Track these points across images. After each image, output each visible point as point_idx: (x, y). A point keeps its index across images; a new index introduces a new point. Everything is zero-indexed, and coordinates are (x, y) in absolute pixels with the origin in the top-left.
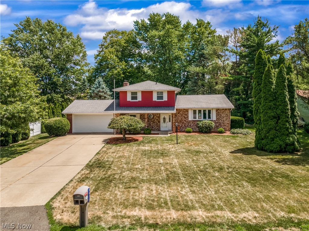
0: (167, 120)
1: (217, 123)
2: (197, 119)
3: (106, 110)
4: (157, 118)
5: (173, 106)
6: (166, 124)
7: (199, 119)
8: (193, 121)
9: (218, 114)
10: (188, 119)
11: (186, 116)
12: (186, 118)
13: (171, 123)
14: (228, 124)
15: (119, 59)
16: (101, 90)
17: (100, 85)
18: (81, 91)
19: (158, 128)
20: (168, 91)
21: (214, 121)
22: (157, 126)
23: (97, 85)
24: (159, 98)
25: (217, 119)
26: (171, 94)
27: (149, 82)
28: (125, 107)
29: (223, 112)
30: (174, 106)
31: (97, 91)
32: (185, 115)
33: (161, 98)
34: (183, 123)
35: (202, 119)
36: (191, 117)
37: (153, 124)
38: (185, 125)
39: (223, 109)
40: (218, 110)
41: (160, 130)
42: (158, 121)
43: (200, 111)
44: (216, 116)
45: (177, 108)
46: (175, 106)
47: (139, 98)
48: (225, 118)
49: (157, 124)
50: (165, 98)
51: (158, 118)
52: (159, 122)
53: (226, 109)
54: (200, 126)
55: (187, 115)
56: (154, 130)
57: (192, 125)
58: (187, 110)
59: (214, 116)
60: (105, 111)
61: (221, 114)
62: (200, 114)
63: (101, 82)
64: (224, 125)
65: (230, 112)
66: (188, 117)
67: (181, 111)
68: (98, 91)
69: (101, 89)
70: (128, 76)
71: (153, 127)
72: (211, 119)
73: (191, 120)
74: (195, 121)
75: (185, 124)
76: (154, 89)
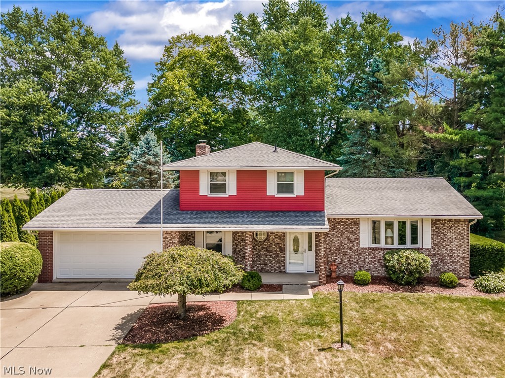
0: (304, 244)
1: (434, 255)
2: (382, 244)
3: (142, 222)
4: (277, 241)
5: (320, 211)
6: (299, 255)
7: (386, 243)
8: (371, 248)
9: (436, 233)
10: (358, 244)
11: (352, 237)
12: (351, 242)
13: (313, 253)
14: (463, 258)
15: (197, 92)
16: (152, 160)
17: (149, 149)
18: (114, 160)
19: (279, 267)
20: (306, 172)
21: (427, 249)
22: (278, 262)
23: (144, 149)
24: (282, 188)
25: (435, 245)
26: (314, 179)
27: (257, 146)
28: (194, 213)
29: (451, 227)
30: (322, 209)
31: (143, 162)
32: (351, 233)
33: (289, 188)
34: (345, 254)
35: (396, 245)
36: (365, 240)
37: (266, 256)
38: (349, 261)
39: (450, 221)
40: (435, 222)
41: (285, 272)
42: (280, 248)
43: (389, 225)
44: (432, 238)
45: (330, 216)
46: (324, 210)
47: (232, 190)
48: (455, 243)
49: (277, 255)
50: (299, 190)
51: (280, 239)
52: (283, 250)
53: (458, 221)
54: (393, 266)
55: (356, 233)
56: (270, 272)
57: (369, 259)
58: (356, 222)
59: (426, 239)
60: (138, 226)
61: (445, 232)
62: (389, 231)
63: (151, 142)
64: (453, 262)
65: (468, 227)
66: (358, 239)
67: (339, 223)
68: (145, 163)
69: (151, 157)
70: (214, 127)
71: (266, 264)
72: (419, 246)
73: (366, 246)
74: (377, 249)
75: (351, 257)
76: (270, 164)
